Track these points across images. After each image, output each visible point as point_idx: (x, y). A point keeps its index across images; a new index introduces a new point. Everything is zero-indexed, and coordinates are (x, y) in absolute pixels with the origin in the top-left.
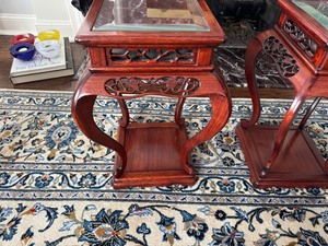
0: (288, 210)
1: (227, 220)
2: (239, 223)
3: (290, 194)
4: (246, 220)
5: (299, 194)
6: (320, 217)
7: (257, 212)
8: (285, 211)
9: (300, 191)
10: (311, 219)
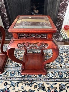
0: (29, 82)
1: (7, 86)
2: (10, 87)
3: (32, 77)
4: (13, 86)
5: (35, 77)
6: (38, 85)
7: (18, 83)
8: (27, 83)
9: (36, 76)
10: (35, 86)
